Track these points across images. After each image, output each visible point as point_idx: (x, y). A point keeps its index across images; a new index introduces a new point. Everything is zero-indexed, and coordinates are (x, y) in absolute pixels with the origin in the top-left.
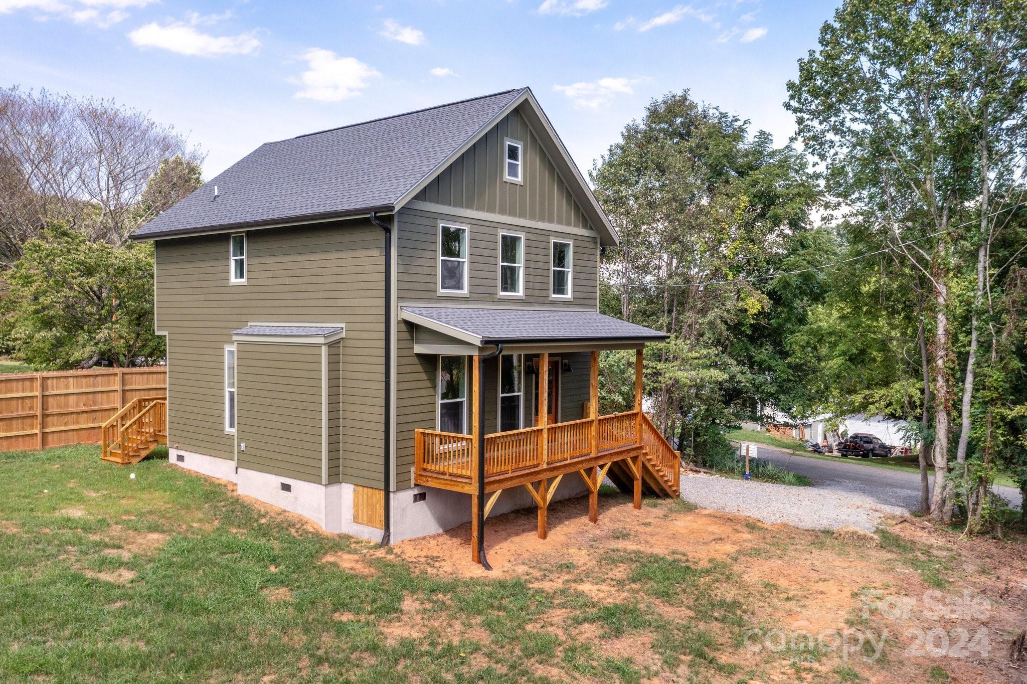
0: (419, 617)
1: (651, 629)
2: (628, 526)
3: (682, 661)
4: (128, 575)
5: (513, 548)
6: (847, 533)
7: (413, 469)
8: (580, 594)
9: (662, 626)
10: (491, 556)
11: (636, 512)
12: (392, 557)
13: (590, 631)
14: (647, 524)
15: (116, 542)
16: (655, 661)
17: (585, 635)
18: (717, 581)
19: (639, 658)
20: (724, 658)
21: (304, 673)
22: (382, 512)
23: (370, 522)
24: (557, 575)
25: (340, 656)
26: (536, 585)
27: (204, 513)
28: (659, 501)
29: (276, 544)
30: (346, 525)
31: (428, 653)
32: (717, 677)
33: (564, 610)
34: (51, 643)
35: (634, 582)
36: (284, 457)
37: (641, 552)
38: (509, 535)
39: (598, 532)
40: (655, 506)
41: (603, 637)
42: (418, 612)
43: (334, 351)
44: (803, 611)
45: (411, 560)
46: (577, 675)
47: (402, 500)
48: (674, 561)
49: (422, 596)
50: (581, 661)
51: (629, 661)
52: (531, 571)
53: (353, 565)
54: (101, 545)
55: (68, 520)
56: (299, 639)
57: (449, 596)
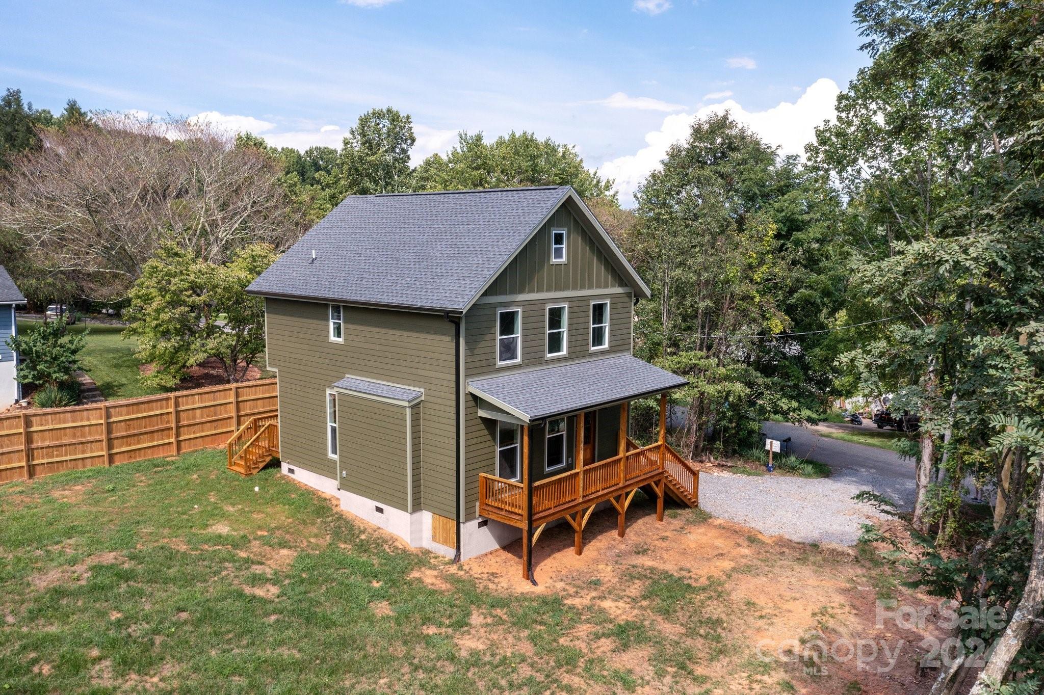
0: (483, 630)
1: (651, 644)
2: (649, 541)
3: (668, 673)
4: (274, 590)
5: (555, 565)
6: (828, 549)
7: (478, 504)
8: (602, 611)
9: (659, 642)
10: (538, 573)
11: (658, 524)
12: (462, 573)
13: (606, 645)
14: (664, 539)
15: (259, 558)
16: (648, 672)
17: (601, 649)
18: (709, 598)
19: (638, 669)
20: (700, 669)
21: (406, 677)
22: (455, 536)
23: (445, 542)
24: (586, 592)
25: (429, 664)
26: (569, 602)
27: (318, 528)
28: (679, 511)
29: (375, 561)
30: (427, 542)
31: (489, 663)
32: (692, 686)
33: (589, 625)
34: (236, 651)
35: (645, 599)
36: (377, 487)
37: (655, 569)
38: (553, 552)
39: (623, 547)
40: (675, 517)
41: (614, 651)
42: (482, 626)
43: (415, 410)
44: (770, 628)
45: (476, 576)
46: (592, 682)
47: (470, 529)
48: (679, 579)
49: (485, 611)
50: (596, 671)
51: (630, 671)
52: (567, 587)
53: (434, 580)
54: (248, 562)
55: (220, 536)
56: (400, 650)
57: (505, 611)
